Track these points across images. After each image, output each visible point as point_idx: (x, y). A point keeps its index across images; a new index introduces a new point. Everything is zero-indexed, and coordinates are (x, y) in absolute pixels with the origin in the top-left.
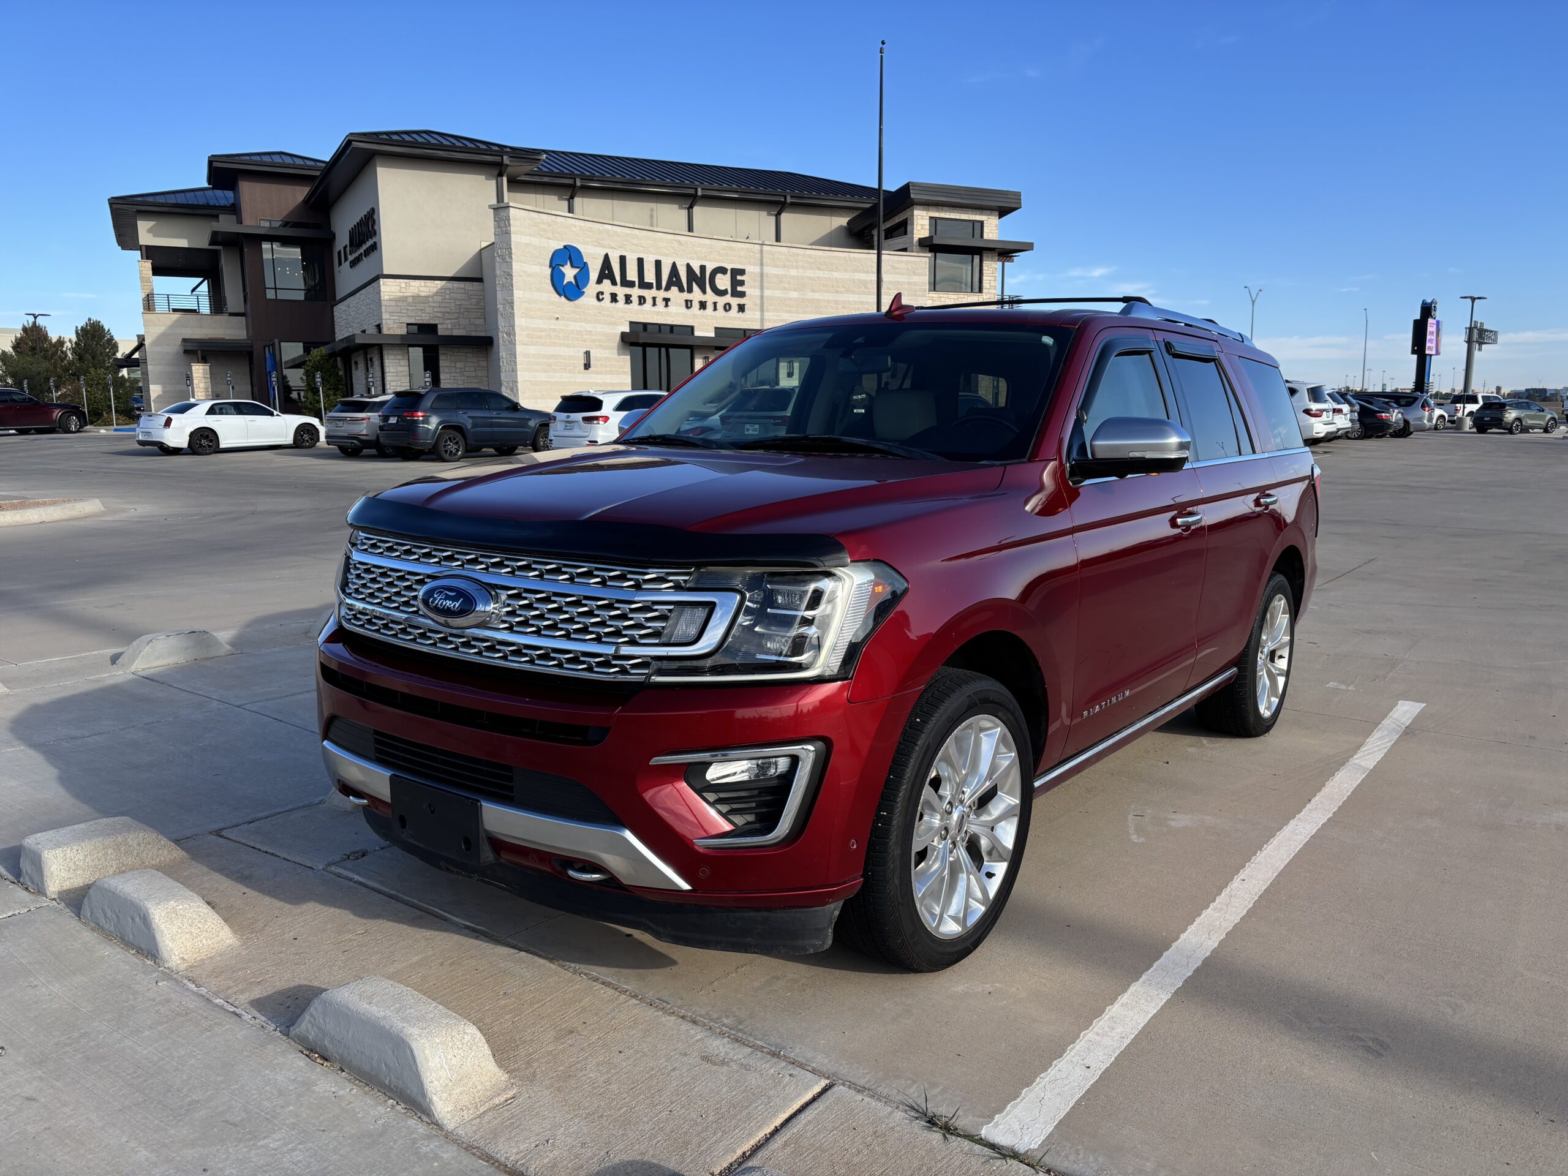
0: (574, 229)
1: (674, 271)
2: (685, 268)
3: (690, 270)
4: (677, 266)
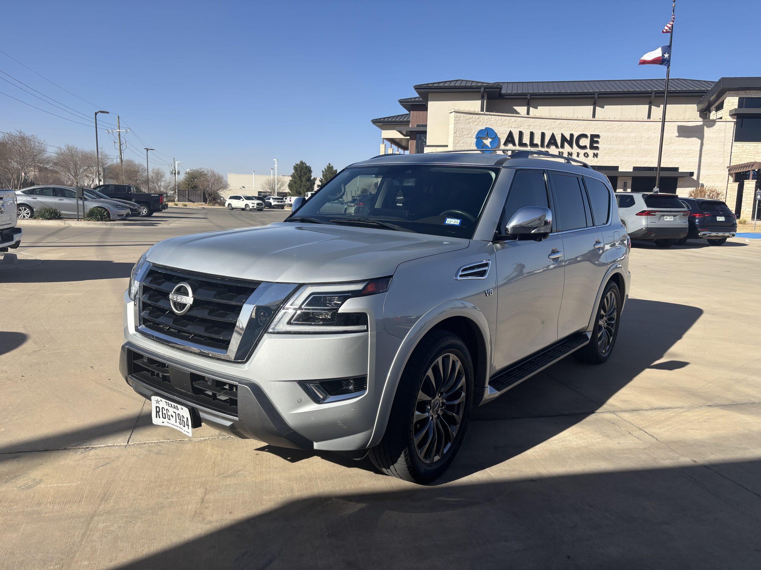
0: (492, 120)
1: (553, 137)
2: (560, 136)
3: (563, 136)
4: (555, 135)
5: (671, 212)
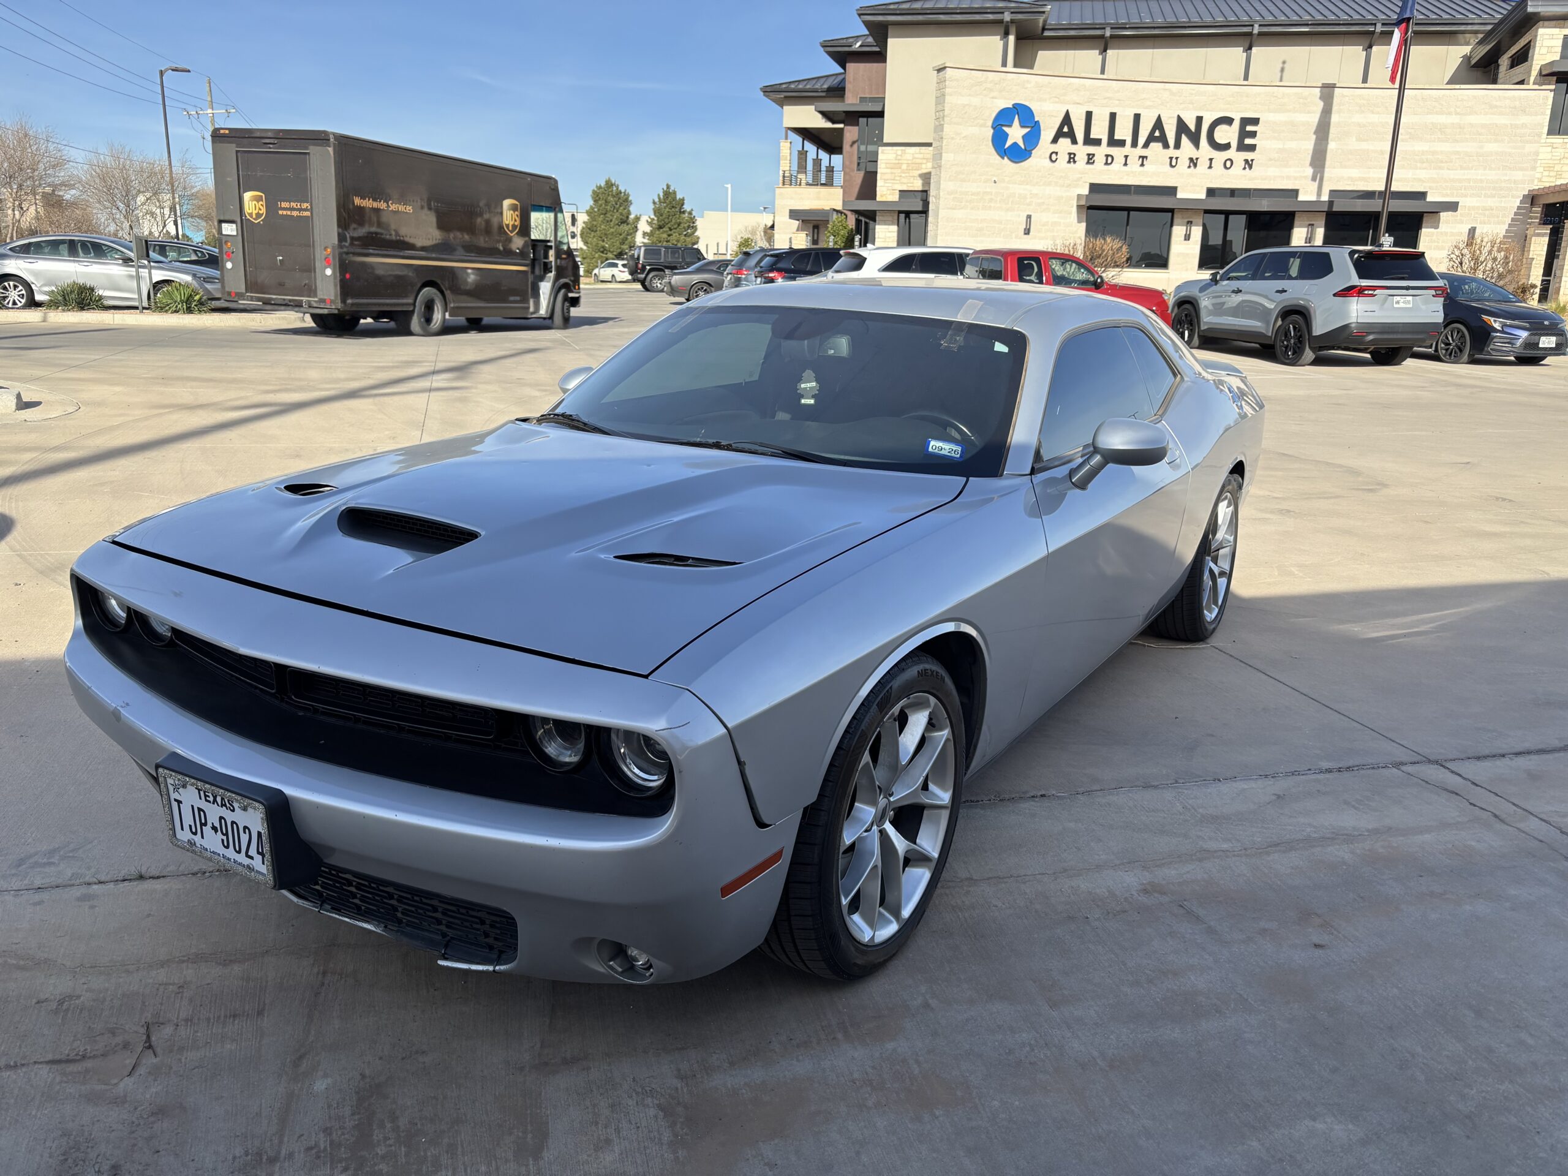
0: (1029, 86)
1: (1159, 124)
2: (1174, 121)
3: (1180, 121)
4: (1163, 119)
5: (1407, 288)
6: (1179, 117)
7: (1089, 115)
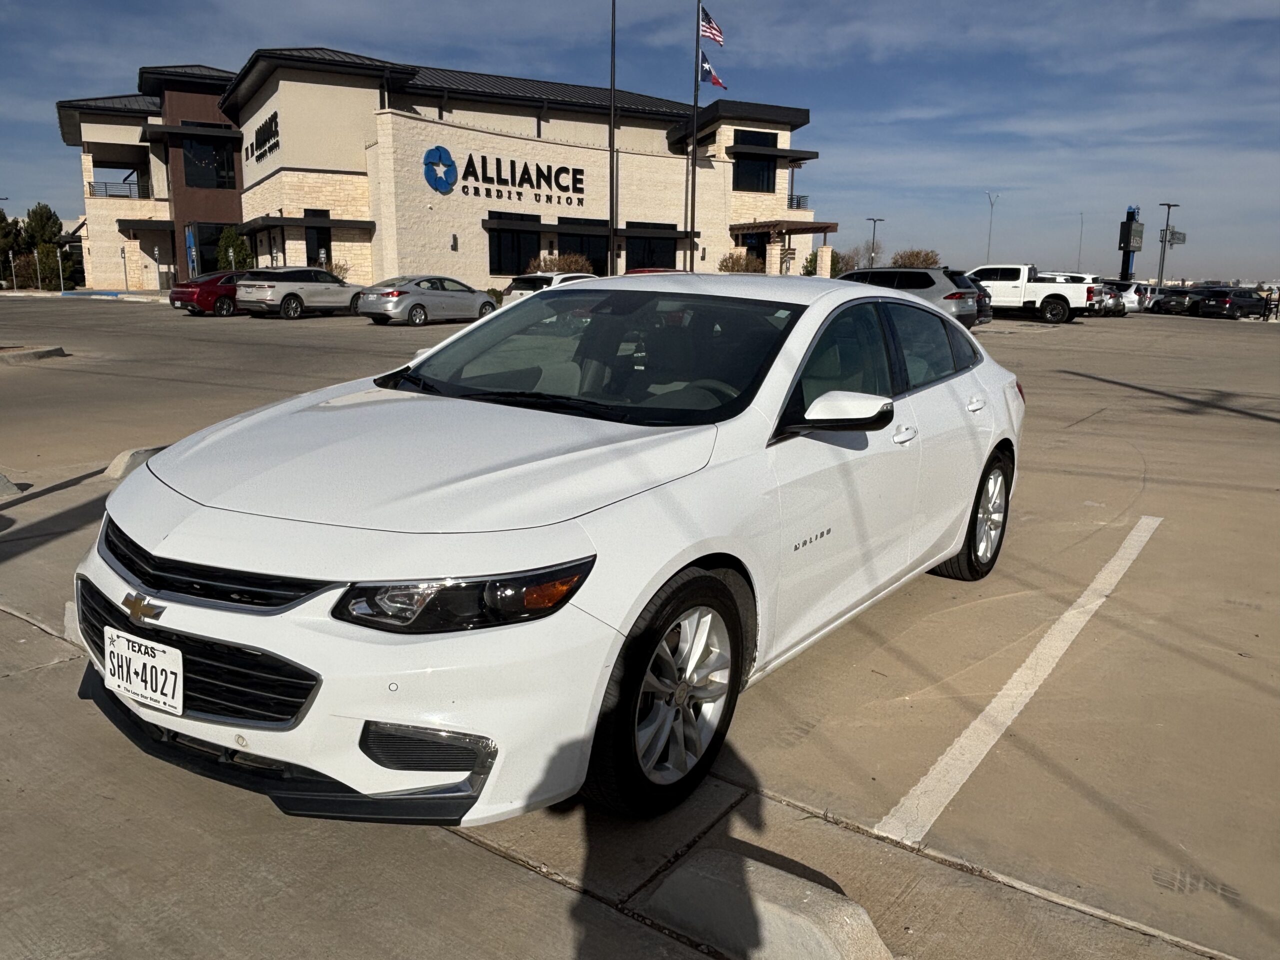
0: (444, 133)
1: (526, 170)
2: (535, 168)
3: (539, 169)
4: (528, 165)
6: (537, 165)
7: (484, 159)
